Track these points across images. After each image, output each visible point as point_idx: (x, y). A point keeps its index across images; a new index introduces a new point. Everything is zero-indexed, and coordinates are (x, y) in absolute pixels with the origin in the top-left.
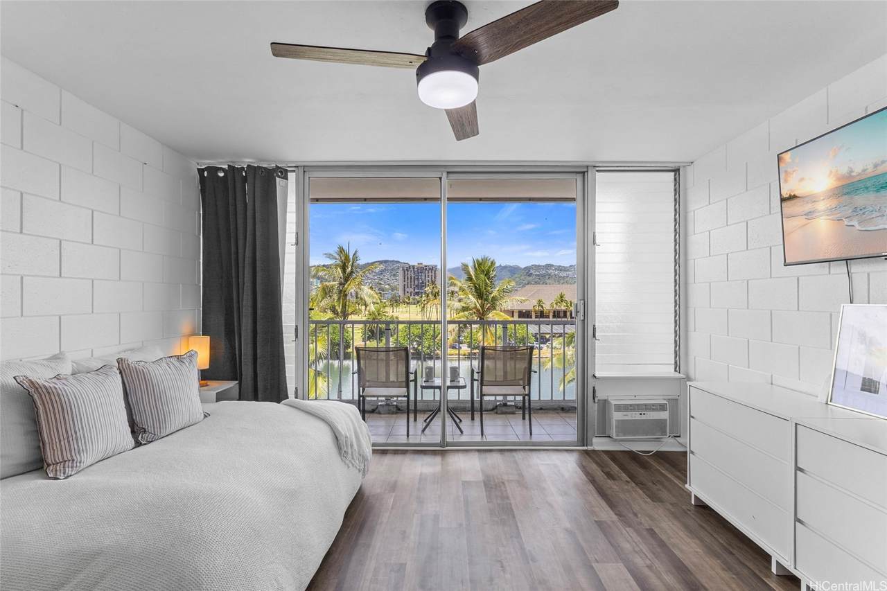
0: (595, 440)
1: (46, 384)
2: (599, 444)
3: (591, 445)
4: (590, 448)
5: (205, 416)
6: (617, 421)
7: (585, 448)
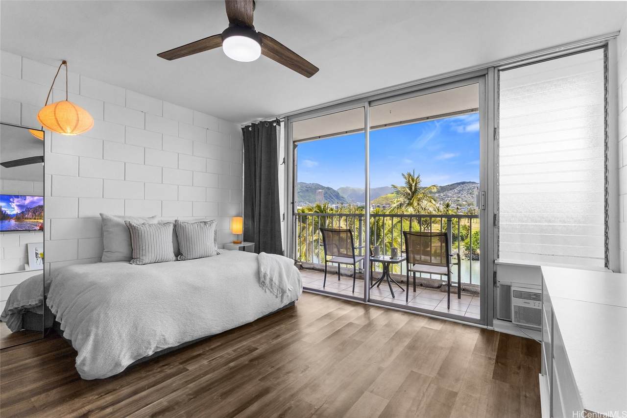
0: (495, 322)
1: (138, 226)
2: (499, 326)
3: (492, 326)
4: (490, 328)
5: (218, 254)
6: (515, 306)
7: (485, 327)
